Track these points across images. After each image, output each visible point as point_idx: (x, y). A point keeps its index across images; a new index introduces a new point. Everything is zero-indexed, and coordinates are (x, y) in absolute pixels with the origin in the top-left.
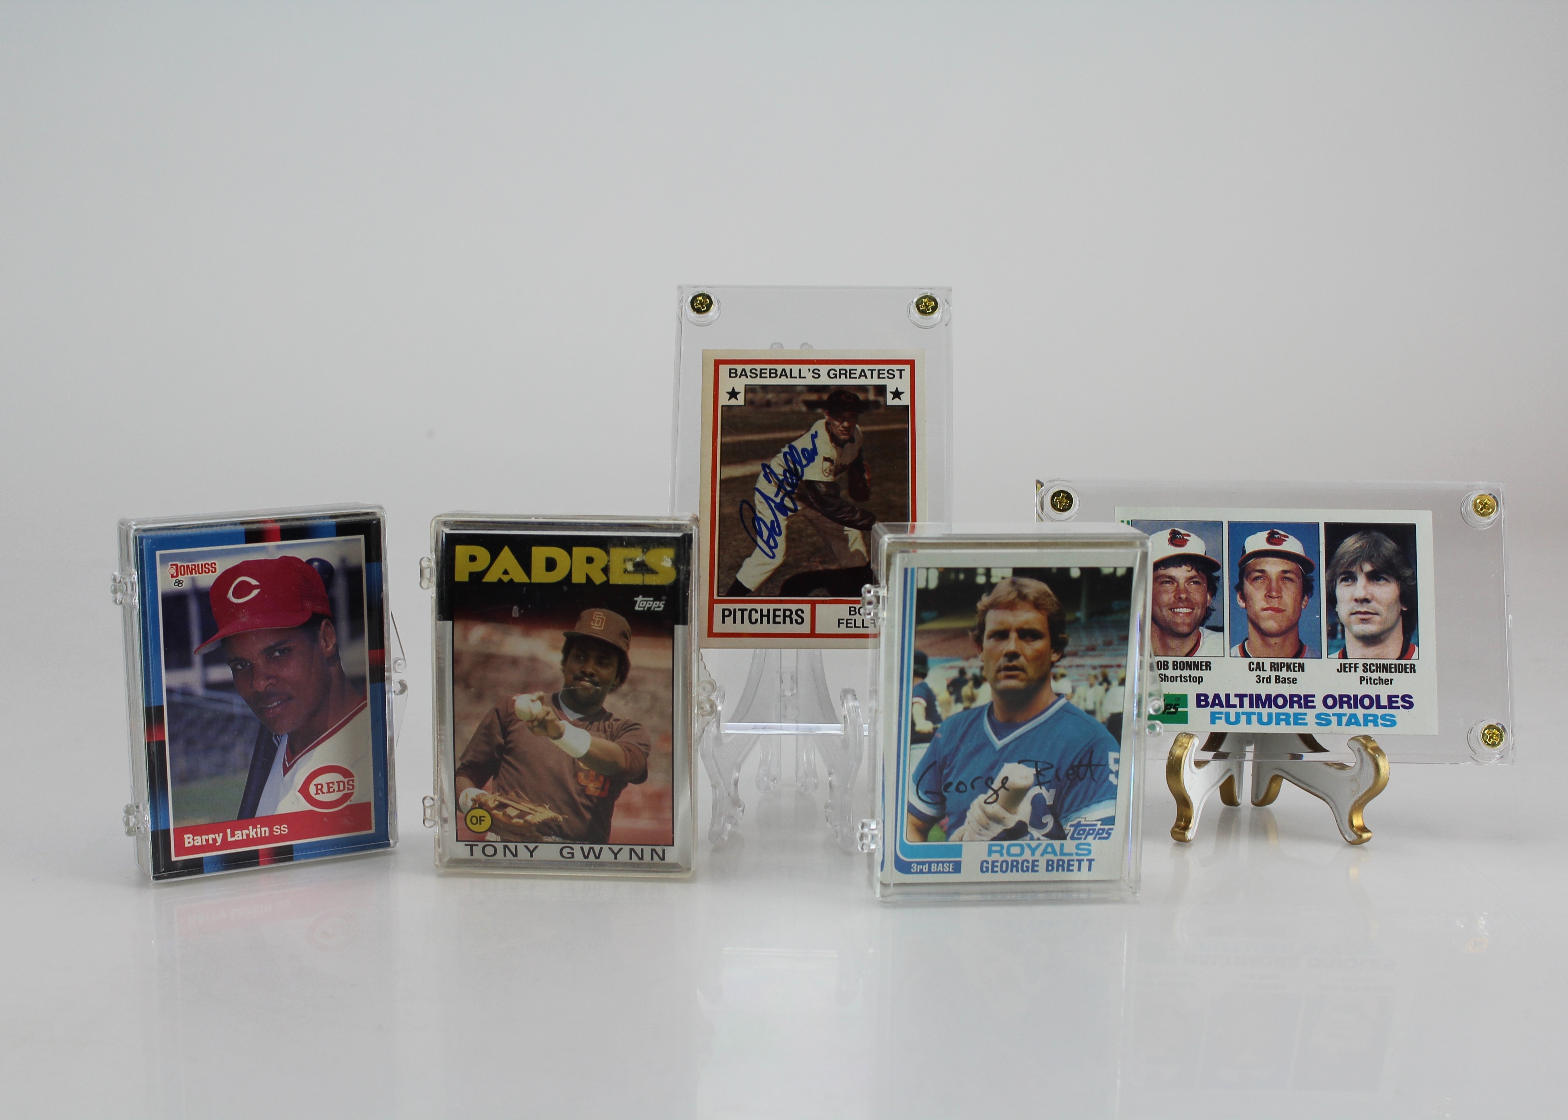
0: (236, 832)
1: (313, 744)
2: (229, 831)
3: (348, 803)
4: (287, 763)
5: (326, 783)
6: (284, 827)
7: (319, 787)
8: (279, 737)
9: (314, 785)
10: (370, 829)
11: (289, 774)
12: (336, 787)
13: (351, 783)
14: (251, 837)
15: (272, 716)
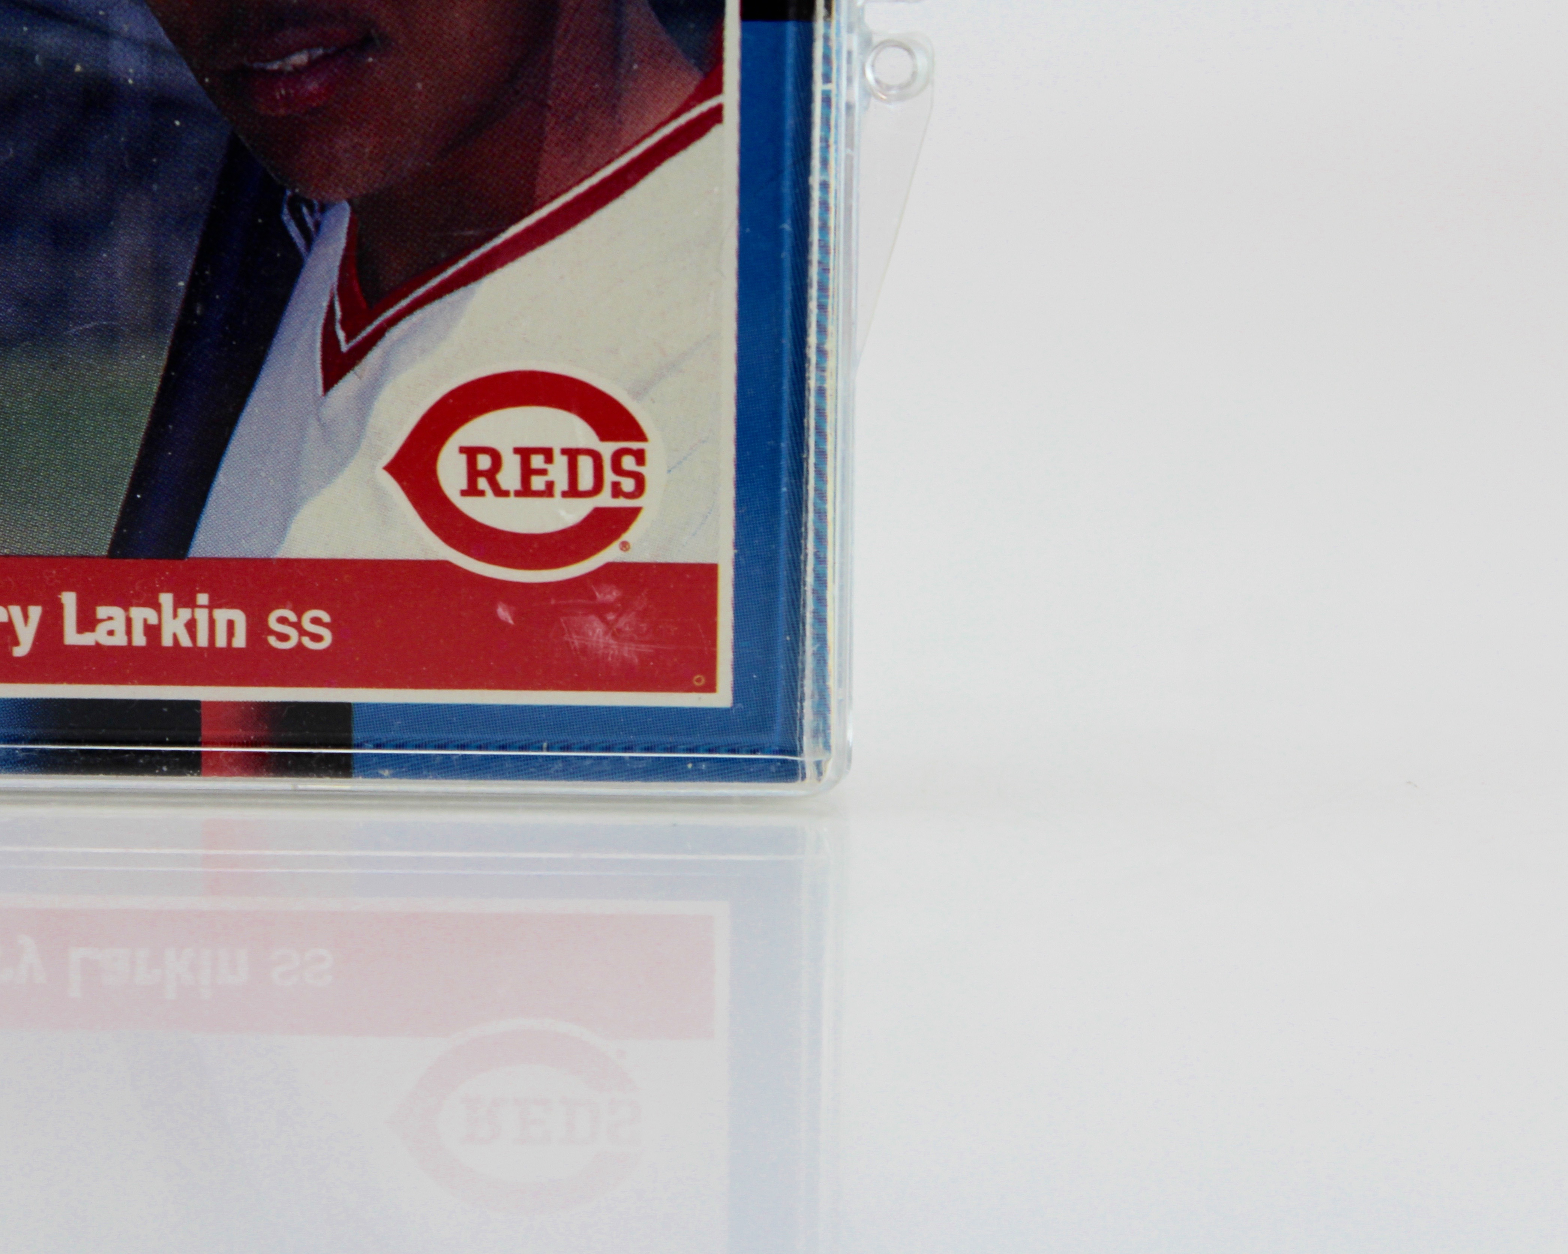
0: (102, 612)
1: (462, 264)
2: (69, 600)
3: (611, 554)
4: (341, 335)
5: (517, 451)
6: (316, 621)
7: (484, 462)
8: (312, 211)
9: (463, 450)
10: (710, 687)
11: (349, 384)
12: (558, 472)
13: (628, 463)
14: (167, 641)
15: (282, 112)
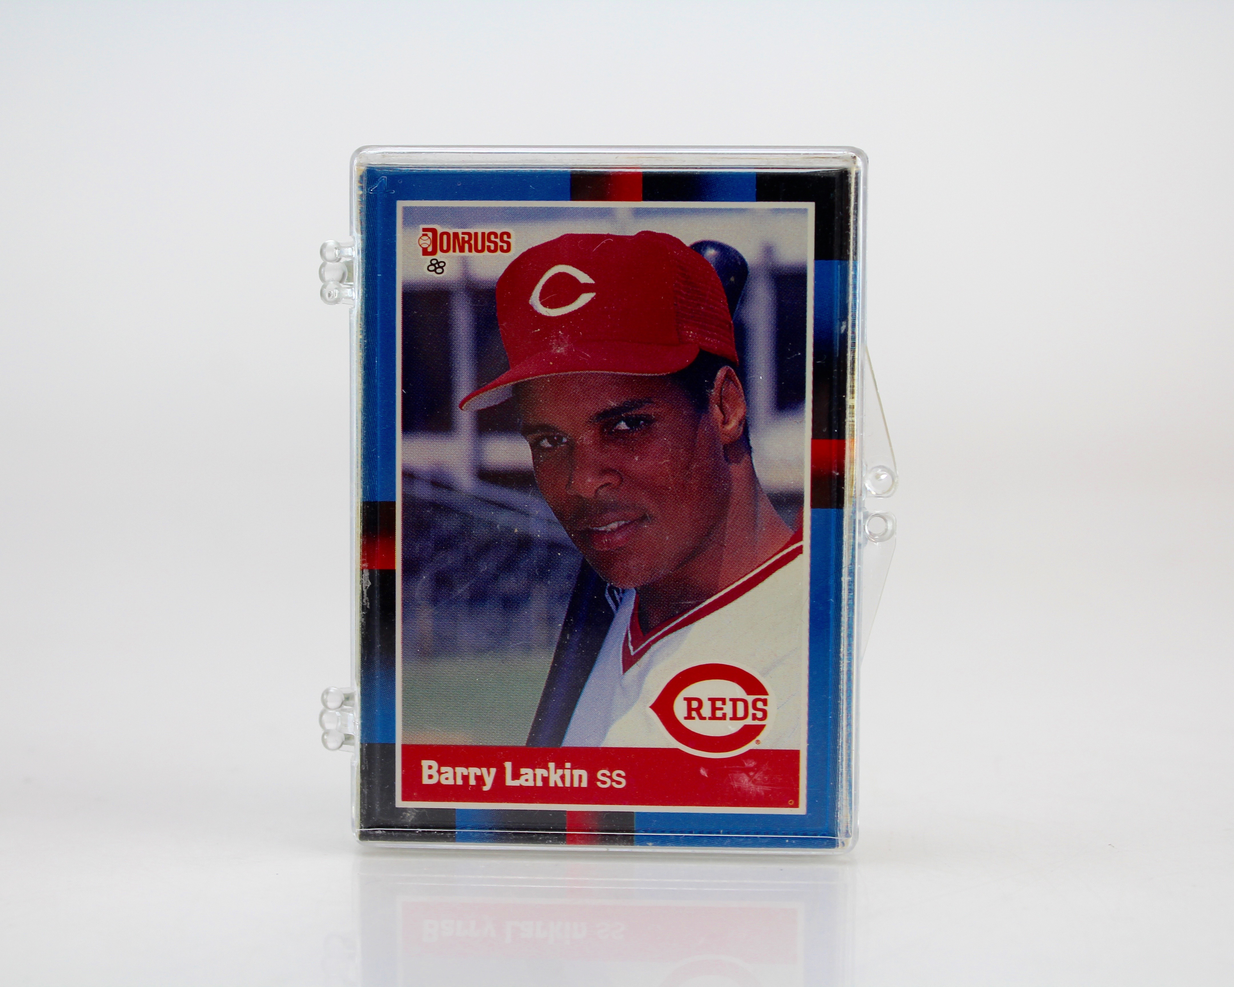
0: (523, 771)
1: (686, 616)
2: (508, 765)
3: (752, 745)
4: (631, 648)
5: (710, 699)
6: (619, 775)
7: (695, 704)
8: (618, 593)
9: (685, 699)
10: (796, 805)
11: (634, 670)
12: (728, 709)
13: (760, 705)
14: (552, 784)
15: (606, 549)
